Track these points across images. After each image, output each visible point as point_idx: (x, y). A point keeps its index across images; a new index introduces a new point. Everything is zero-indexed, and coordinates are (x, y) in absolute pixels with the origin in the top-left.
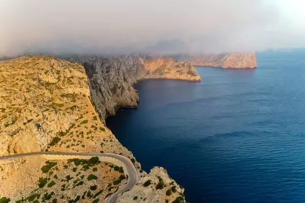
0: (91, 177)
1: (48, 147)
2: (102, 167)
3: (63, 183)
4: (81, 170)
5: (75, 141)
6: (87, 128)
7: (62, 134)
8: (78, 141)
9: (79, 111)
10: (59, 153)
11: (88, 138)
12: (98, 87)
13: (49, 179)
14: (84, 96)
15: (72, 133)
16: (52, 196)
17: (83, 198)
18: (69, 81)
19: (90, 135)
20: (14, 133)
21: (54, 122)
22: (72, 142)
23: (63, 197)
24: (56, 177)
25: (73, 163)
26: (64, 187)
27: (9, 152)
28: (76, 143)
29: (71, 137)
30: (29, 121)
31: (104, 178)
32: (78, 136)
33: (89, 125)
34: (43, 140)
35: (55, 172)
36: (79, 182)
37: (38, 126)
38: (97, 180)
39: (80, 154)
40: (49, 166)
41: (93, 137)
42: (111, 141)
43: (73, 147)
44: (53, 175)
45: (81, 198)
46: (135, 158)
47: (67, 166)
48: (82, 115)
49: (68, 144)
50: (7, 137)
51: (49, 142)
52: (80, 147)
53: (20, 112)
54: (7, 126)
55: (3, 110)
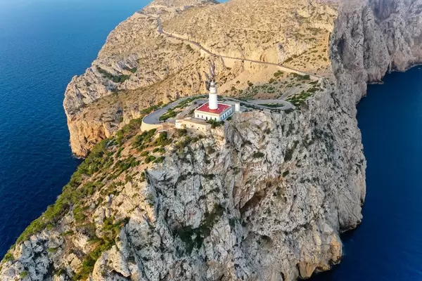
1: (283, 63)
3: (282, 84)
4: (295, 80)
5: (301, 63)
6: (314, 56)
7: (295, 56)
8: (303, 63)
9: (315, 42)
10: (288, 68)
11: (311, 63)
12: (392, 31)
13: (276, 80)
14: (327, 31)
15: (302, 57)
16: (273, 89)
18: (320, 18)
19: (313, 61)
20: (266, 48)
21: (293, 46)
22: (299, 63)
23: (278, 91)
24: (280, 80)
25: (293, 75)
26: (281, 86)
27: (261, 59)
29: (300, 59)
30: (277, 43)
32: (305, 60)
33: (317, 54)
34: (282, 57)
35: (281, 78)
36: (290, 85)
37: (281, 47)
39: (300, 71)
40: (279, 74)
41: (315, 63)
42: (327, 69)
43: (298, 66)
47: (289, 76)
48: (316, 46)
49: (296, 63)
50: (262, 50)
51: (285, 60)
52: (302, 67)
53: (273, 35)
54: (263, 43)
55: (265, 32)
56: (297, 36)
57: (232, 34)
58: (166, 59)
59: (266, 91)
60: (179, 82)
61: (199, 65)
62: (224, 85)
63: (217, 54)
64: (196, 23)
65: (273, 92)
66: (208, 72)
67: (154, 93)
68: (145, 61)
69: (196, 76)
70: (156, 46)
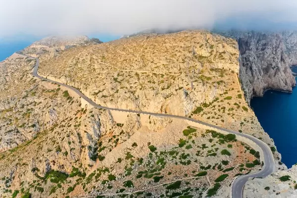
0: (225, 152)
1: (192, 115)
2: (238, 146)
3: (199, 149)
4: (217, 142)
5: (216, 114)
6: (230, 104)
7: (205, 105)
8: (219, 115)
9: (225, 86)
10: (200, 122)
11: (229, 114)
12: (249, 64)
13: (188, 142)
14: (233, 72)
15: (214, 106)
16: (188, 157)
17: (214, 168)
18: (221, 56)
19: (231, 112)
20: (168, 97)
21: (201, 93)
22: (213, 115)
23: (196, 161)
24: (193, 142)
25: (210, 134)
26: (199, 153)
27: (161, 111)
28: (216, 116)
29: (213, 110)
30: (180, 89)
31: (237, 156)
32: (219, 110)
33: (232, 102)
34: (190, 108)
35: (194, 138)
36: (212, 153)
37: (187, 94)
38: (231, 156)
39: (218, 128)
40: (189, 131)
41: (234, 114)
42: (252, 122)
43: (213, 119)
44: (192, 140)
45: (211, 168)
46: (275, 147)
47: (205, 136)
48: (227, 91)
49: (209, 115)
50: (162, 99)
51: (193, 110)
52: (219, 121)
53: (174, 79)
54: (163, 89)
55: (163, 76)
56: (204, 80)
57: (120, 78)
58: (37, 110)
59: (178, 161)
60: (50, 147)
61: (78, 120)
62: (115, 150)
63: (103, 105)
64: (76, 64)
65: (189, 162)
66: (91, 132)
67: (14, 163)
68: (8, 114)
69: (74, 138)
70: (24, 94)
